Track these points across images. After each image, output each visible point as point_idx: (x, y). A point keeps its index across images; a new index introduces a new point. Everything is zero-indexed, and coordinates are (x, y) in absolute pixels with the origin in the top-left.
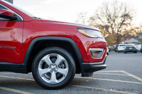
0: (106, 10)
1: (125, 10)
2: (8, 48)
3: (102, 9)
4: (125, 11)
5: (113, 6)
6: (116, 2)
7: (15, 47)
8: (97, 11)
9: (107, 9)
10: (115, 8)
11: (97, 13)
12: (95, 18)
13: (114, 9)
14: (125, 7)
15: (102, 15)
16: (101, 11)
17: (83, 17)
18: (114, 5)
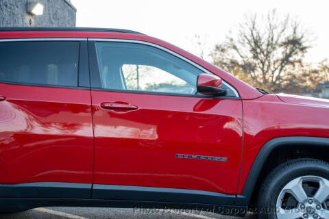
0: (250, 29)
1: (293, 30)
2: (210, 160)
3: (241, 26)
4: (295, 33)
5: (267, 20)
6: (274, 11)
7: (226, 158)
8: (230, 32)
9: (253, 28)
10: (270, 25)
11: (230, 36)
12: (225, 48)
13: (269, 27)
14: (294, 24)
15: (242, 41)
16: (240, 31)
17: (200, 44)
18: (269, 19)
